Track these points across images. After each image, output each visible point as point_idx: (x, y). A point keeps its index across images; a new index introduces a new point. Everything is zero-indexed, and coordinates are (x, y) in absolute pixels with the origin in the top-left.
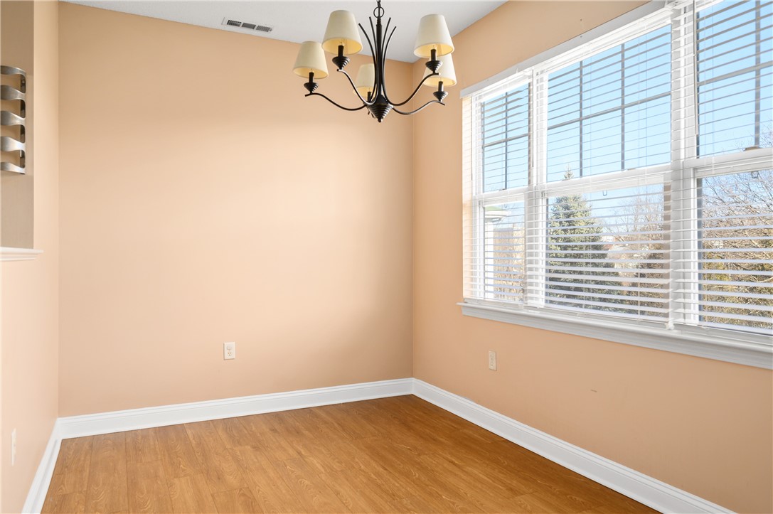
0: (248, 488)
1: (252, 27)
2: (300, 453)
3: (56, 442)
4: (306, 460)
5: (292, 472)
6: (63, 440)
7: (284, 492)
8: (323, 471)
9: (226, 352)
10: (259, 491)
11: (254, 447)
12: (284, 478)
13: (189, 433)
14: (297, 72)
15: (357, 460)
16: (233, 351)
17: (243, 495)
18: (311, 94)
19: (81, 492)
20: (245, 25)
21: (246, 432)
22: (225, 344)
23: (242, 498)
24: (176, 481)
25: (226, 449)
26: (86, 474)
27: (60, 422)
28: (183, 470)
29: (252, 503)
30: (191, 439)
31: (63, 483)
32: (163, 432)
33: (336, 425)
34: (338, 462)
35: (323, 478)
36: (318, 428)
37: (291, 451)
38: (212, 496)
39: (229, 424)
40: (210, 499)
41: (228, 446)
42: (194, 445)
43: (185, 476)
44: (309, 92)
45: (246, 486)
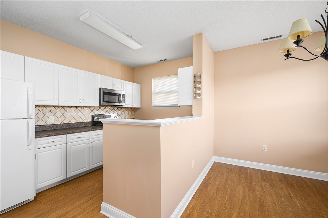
0: (263, 199)
1: (274, 38)
2: (290, 195)
3: (212, 162)
4: (293, 199)
5: (284, 202)
6: (214, 162)
7: (278, 208)
8: (300, 207)
9: (263, 148)
10: (267, 203)
11: (270, 185)
12: (279, 203)
13: (248, 171)
14: (281, 51)
15: (322, 211)
16: (266, 148)
17: (260, 201)
18: (288, 58)
19: (213, 178)
20: (270, 38)
21: (269, 178)
22: (263, 146)
23: (259, 202)
24: (239, 186)
25: (259, 181)
26: (216, 173)
27: (214, 157)
28: (242, 183)
29: (262, 206)
30: (248, 173)
31: (210, 174)
32: (240, 168)
33: (314, 189)
34: (310, 207)
35: (299, 211)
36: (304, 187)
37: (286, 192)
38: (249, 196)
39: (263, 173)
40: (248, 197)
41: (260, 181)
42: (248, 176)
43: (242, 185)
44: (287, 58)
45: (262, 198)
